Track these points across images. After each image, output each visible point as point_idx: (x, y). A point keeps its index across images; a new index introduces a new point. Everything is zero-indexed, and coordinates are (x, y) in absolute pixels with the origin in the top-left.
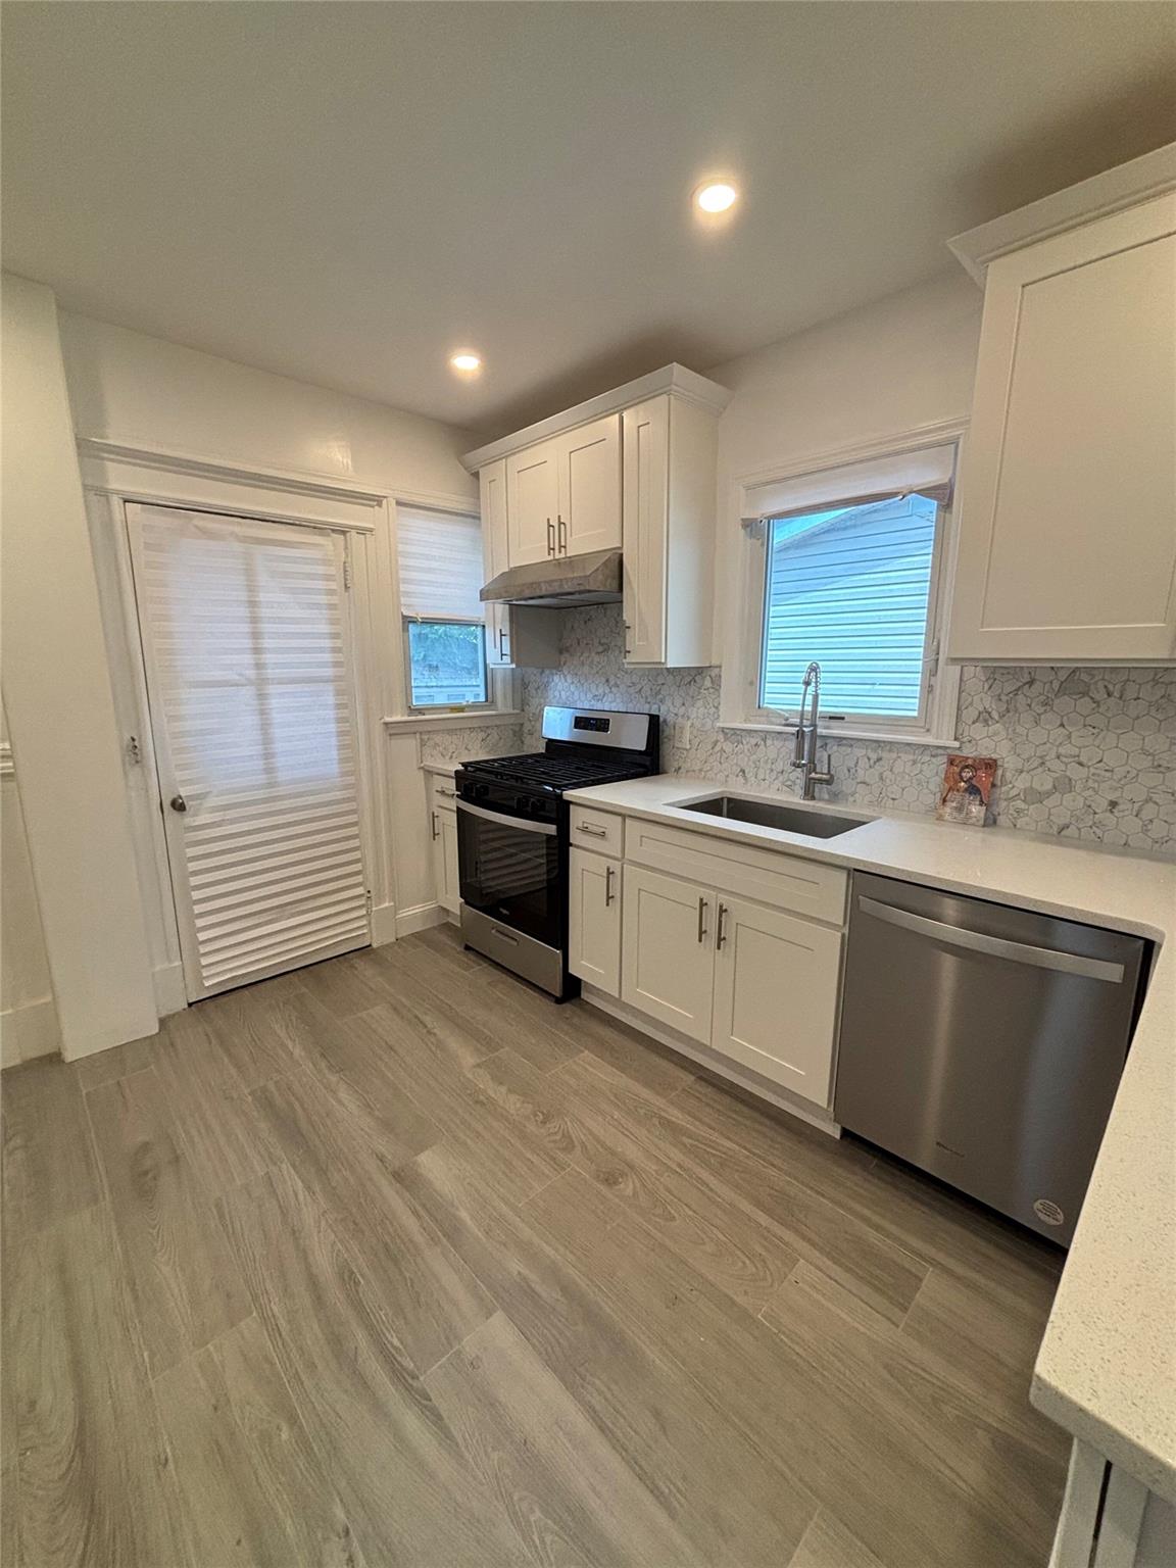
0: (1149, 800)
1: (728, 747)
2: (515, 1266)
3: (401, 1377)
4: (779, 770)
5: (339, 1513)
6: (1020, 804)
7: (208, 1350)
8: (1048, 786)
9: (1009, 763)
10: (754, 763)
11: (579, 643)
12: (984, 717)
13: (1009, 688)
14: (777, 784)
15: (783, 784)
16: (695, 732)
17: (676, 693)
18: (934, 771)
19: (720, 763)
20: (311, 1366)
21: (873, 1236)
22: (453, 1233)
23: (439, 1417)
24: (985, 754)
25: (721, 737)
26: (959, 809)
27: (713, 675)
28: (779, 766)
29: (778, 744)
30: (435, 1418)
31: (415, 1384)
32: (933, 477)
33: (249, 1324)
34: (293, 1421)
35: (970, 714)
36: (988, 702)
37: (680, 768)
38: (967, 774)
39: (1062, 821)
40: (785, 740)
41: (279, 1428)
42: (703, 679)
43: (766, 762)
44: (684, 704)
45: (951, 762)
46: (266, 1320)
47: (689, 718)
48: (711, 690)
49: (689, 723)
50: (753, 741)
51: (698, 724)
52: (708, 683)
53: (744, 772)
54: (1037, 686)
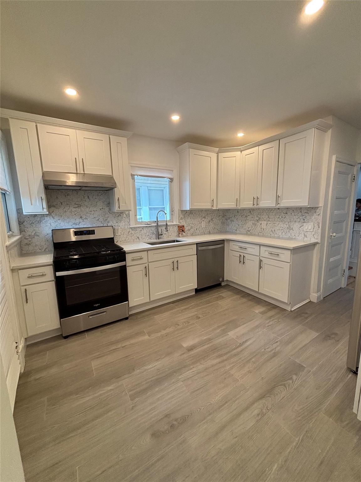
0: (199, 228)
1: (133, 232)
2: (218, 331)
3: (241, 345)
4: (147, 235)
5: (263, 350)
6: (187, 232)
7: (239, 379)
8: (190, 228)
9: (185, 226)
10: (141, 235)
11: (62, 204)
12: (182, 219)
13: (184, 213)
14: (147, 238)
15: (149, 238)
16: (122, 230)
17: (114, 219)
18: (176, 229)
19: (131, 237)
20: (240, 359)
21: (215, 296)
22: (209, 340)
23: (247, 340)
24: (183, 225)
25: (131, 230)
26: (182, 234)
27: (126, 213)
28: (147, 234)
29: (146, 229)
30: (246, 341)
31: (242, 343)
32: (170, 176)
33: (232, 372)
34: (251, 359)
35: (180, 218)
36: (182, 216)
37: (117, 241)
38: (181, 228)
39: (192, 233)
40: (148, 228)
41: (252, 361)
42: (123, 215)
43: (144, 234)
44: (117, 222)
45: (178, 227)
46: (231, 368)
47: (119, 226)
48: (126, 218)
49: (120, 227)
50: (140, 230)
51: (123, 227)
52: (125, 216)
53: (138, 237)
54: (187, 213)
